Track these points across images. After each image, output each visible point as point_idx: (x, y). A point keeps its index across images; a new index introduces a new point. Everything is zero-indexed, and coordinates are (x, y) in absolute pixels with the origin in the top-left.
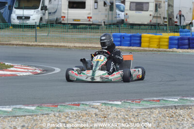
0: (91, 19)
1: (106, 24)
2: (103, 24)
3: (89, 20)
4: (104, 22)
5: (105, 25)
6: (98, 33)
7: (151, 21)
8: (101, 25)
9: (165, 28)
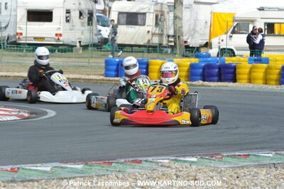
0: (61, 38)
1: (82, 44)
2: (78, 44)
3: (58, 39)
4: (80, 42)
5: (81, 46)
6: (72, 57)
7: (149, 41)
8: (76, 46)
9: (169, 50)
